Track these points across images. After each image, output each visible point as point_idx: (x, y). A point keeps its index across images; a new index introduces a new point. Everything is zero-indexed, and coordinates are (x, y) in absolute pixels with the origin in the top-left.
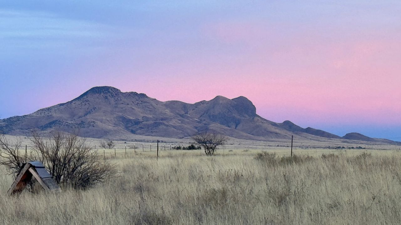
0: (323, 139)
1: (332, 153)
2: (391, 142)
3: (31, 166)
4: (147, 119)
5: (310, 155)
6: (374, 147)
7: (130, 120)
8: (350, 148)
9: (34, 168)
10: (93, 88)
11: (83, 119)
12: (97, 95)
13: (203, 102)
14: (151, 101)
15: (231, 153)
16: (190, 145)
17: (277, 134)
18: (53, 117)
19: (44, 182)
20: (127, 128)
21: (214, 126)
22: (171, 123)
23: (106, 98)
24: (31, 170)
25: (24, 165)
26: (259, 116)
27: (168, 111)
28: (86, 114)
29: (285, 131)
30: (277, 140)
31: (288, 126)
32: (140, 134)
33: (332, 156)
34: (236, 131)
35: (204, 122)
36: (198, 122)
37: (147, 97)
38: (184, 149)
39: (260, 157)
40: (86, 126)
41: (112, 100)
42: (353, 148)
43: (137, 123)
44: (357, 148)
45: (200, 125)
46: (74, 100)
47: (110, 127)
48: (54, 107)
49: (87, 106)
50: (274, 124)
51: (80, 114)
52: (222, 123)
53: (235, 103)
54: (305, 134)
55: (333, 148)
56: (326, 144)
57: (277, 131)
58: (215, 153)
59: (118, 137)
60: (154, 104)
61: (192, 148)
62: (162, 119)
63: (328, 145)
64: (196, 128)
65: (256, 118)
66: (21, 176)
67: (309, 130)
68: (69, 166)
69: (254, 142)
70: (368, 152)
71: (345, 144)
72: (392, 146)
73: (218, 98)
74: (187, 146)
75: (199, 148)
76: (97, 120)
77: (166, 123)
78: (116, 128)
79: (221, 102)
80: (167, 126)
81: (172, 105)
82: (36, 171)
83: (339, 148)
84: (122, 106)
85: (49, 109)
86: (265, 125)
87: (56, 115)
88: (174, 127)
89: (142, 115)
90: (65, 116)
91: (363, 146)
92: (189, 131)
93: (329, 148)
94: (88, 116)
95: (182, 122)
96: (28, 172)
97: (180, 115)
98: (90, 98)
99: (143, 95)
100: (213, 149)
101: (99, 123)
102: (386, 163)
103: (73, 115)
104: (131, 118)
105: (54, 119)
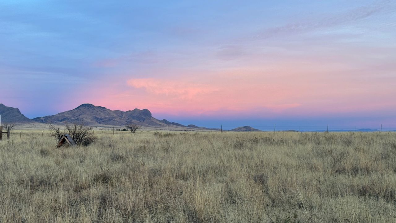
0: (179, 127)
1: (184, 133)
2: (206, 129)
3: (65, 136)
4: (106, 118)
5: (175, 133)
6: (200, 130)
7: (98, 118)
8: (190, 131)
9: (67, 137)
10: (83, 104)
11: (78, 117)
12: (84, 107)
13: (129, 111)
14: (107, 110)
15: (142, 132)
16: (124, 129)
17: (160, 124)
18: (65, 116)
19: (70, 143)
20: (97, 121)
21: (134, 121)
22: (116, 120)
23: (88, 108)
24: (65, 138)
25: (62, 136)
26: (152, 117)
27: (115, 115)
28: (80, 115)
29: (164, 124)
30: (160, 127)
31: (165, 121)
32: (102, 124)
33: (184, 134)
34: (143, 123)
35: (130, 119)
36: (128, 119)
37: (106, 108)
38: (121, 130)
39: (155, 134)
40: (79, 120)
41: (91, 110)
42: (191, 131)
43: (101, 119)
44: (193, 131)
45: (128, 120)
46: (75, 109)
47: (90, 121)
48: (66, 112)
49: (80, 112)
50: (159, 121)
51: (77, 115)
52: (137, 120)
53: (143, 112)
54: (171, 125)
55: (183, 131)
56: (181, 129)
57: (160, 123)
58: (135, 132)
59: (93, 125)
60: (109, 111)
61: (124, 130)
62: (112, 118)
63: (181, 130)
64: (126, 122)
65: (151, 118)
66: (61, 140)
67: (173, 123)
68: (80, 136)
69: (151, 128)
70: (198, 132)
71: (188, 129)
72: (207, 130)
73: (136, 109)
74: (123, 129)
75: (128, 130)
76: (84, 118)
77: (114, 120)
78: (92, 121)
79: (137, 111)
80: (115, 121)
81: (116, 112)
82: (67, 138)
83: (185, 131)
84: (95, 112)
85: (63, 113)
86: (155, 121)
87: (66, 116)
88: (117, 121)
89: (103, 116)
90: (70, 116)
91: (195, 130)
92: (123, 123)
93: (181, 131)
94: (80, 116)
95: (121, 119)
96: (64, 139)
97: (120, 116)
98: (81, 108)
99: (104, 108)
100: (135, 130)
101: (85, 119)
102: (205, 137)
103: (74, 116)
104: (99, 117)
105: (66, 117)
